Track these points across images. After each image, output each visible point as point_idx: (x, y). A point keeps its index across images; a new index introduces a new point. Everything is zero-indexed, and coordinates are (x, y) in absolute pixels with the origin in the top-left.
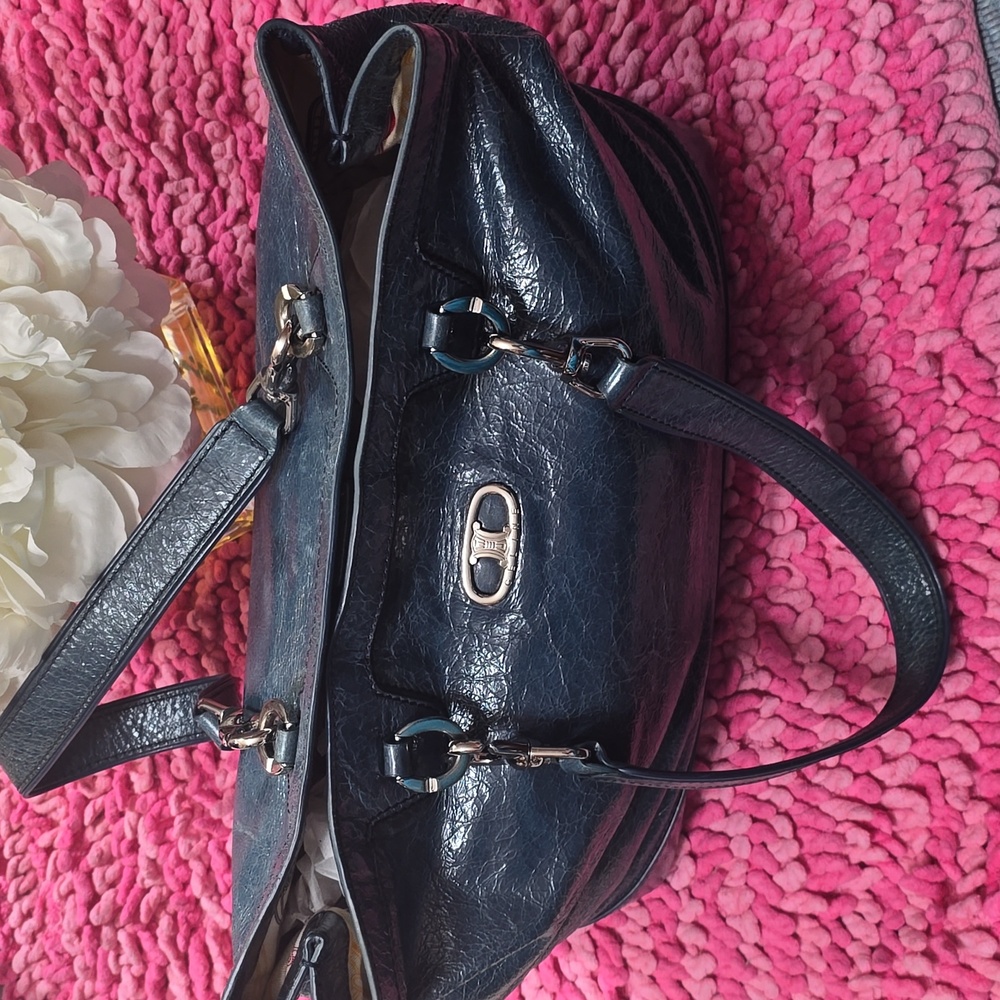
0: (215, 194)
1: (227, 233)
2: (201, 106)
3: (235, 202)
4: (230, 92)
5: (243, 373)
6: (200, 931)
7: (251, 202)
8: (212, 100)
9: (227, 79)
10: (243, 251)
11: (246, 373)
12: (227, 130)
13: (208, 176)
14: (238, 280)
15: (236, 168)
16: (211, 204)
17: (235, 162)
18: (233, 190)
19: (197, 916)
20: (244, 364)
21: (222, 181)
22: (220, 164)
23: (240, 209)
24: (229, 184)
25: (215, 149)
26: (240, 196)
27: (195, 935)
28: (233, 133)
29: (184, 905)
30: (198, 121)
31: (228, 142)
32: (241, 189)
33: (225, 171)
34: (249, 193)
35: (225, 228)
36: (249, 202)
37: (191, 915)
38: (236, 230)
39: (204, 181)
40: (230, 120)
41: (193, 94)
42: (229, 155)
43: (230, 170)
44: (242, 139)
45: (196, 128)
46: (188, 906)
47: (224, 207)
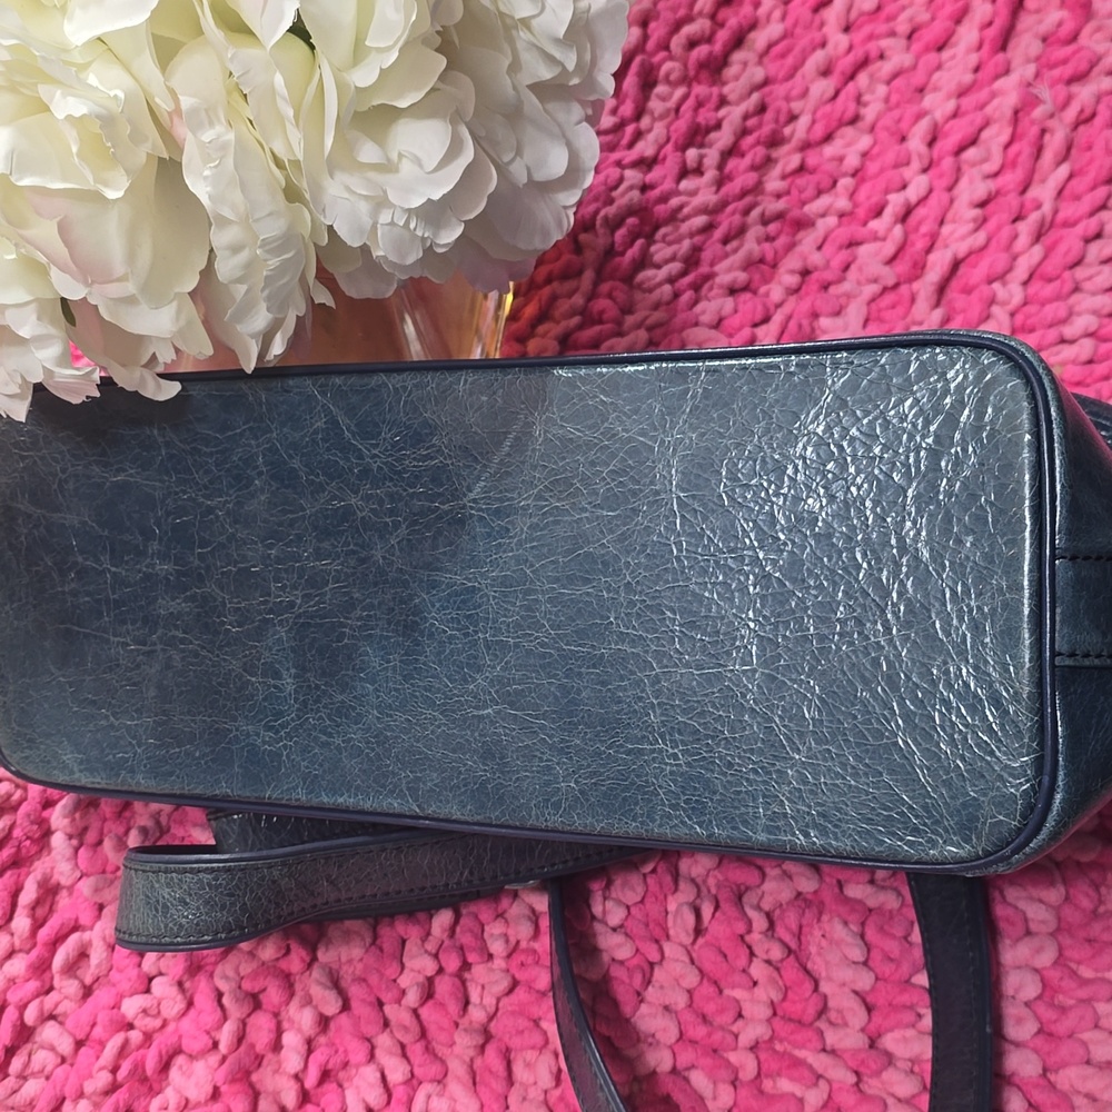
0: (630, 129)
1: (618, 170)
2: (677, 42)
3: (646, 148)
4: (718, 47)
5: (537, 307)
6: (24, 870)
7: (664, 159)
8: (692, 44)
9: (723, 36)
10: (623, 194)
11: (540, 308)
12: (686, 80)
13: (637, 107)
14: (599, 217)
15: (669, 120)
16: (619, 134)
17: (673, 114)
18: (651, 137)
19: (34, 849)
20: (544, 298)
21: (645, 122)
22: (655, 105)
23: (647, 158)
24: (650, 130)
25: (660, 89)
26: (656, 147)
27: (16, 871)
28: (690, 86)
29: (32, 823)
30: (663, 54)
31: (680, 92)
32: (662, 141)
33: (656, 115)
34: (669, 147)
35: (619, 164)
36: (661, 156)
37: (28, 843)
38: (628, 173)
39: (627, 109)
40: (697, 73)
41: (677, 26)
42: (671, 104)
43: (661, 117)
44: (697, 97)
45: (656, 59)
46: (35, 827)
47: (631, 145)
